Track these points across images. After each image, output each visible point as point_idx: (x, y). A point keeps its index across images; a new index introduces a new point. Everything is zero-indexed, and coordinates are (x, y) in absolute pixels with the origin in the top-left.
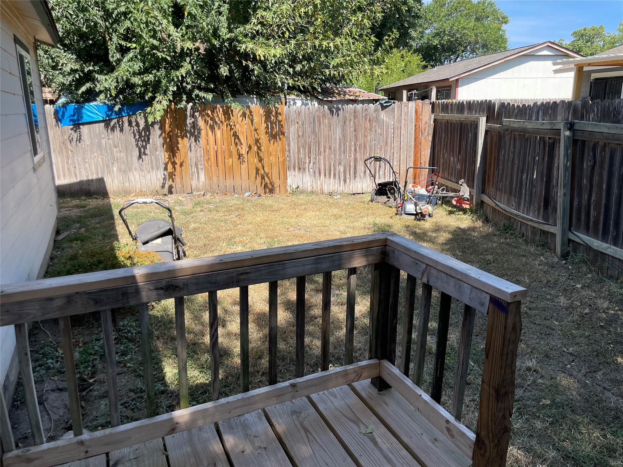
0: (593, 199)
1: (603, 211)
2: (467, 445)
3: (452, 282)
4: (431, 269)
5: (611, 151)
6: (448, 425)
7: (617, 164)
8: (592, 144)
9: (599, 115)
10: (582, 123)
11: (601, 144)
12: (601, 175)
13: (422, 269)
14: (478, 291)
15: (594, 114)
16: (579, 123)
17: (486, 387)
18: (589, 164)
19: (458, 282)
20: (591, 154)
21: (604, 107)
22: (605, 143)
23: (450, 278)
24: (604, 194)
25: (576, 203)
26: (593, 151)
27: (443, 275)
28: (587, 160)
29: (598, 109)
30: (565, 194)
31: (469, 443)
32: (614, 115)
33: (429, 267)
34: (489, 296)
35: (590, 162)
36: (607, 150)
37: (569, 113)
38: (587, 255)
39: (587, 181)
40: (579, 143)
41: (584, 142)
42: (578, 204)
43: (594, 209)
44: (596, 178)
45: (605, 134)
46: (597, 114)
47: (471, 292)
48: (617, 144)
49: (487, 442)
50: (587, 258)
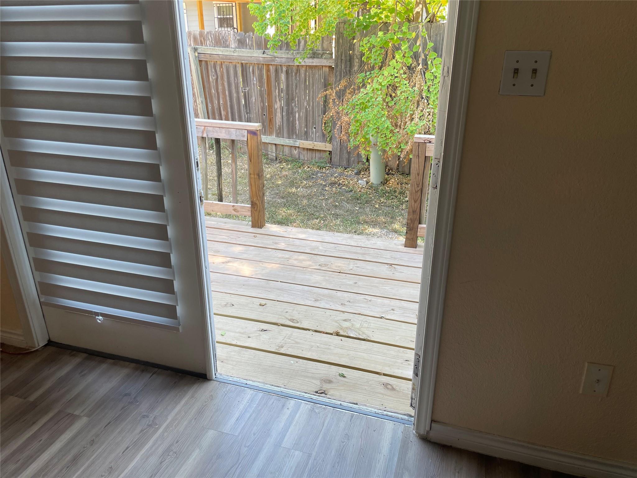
0: (221, 103)
1: (229, 110)
2: (247, 211)
3: (224, 130)
4: (208, 128)
5: (226, 68)
6: (234, 208)
7: (232, 76)
8: (212, 63)
9: (213, 42)
10: (203, 48)
11: (219, 63)
12: (223, 84)
13: (201, 130)
14: (240, 130)
15: (210, 41)
16: (200, 48)
17: (252, 176)
18: (213, 78)
19: (227, 130)
20: (213, 70)
21: (216, 36)
22: (221, 62)
23: (222, 129)
24: (228, 98)
25: (210, 108)
26: (214, 68)
27: (217, 129)
28: (212, 76)
29: (212, 38)
30: (202, 102)
31: (248, 209)
32: (224, 42)
33: (206, 127)
34: (247, 131)
35: (214, 77)
36: (224, 67)
37: (190, 41)
38: (225, 143)
39: (214, 90)
40: (203, 63)
41: (206, 62)
42: (212, 108)
43: (223, 110)
44: (220, 88)
45: (221, 56)
46: (212, 41)
47: (236, 132)
48: (230, 62)
49: (257, 202)
50: (226, 145)
